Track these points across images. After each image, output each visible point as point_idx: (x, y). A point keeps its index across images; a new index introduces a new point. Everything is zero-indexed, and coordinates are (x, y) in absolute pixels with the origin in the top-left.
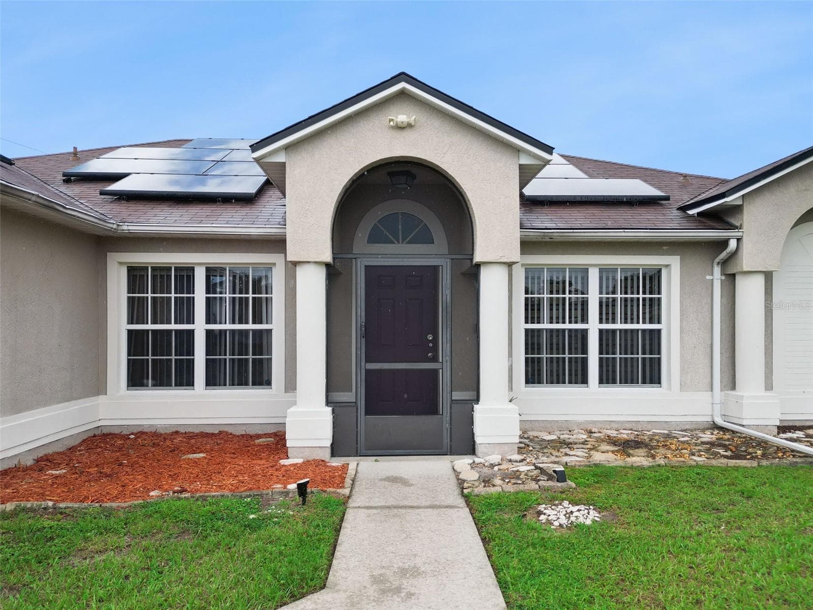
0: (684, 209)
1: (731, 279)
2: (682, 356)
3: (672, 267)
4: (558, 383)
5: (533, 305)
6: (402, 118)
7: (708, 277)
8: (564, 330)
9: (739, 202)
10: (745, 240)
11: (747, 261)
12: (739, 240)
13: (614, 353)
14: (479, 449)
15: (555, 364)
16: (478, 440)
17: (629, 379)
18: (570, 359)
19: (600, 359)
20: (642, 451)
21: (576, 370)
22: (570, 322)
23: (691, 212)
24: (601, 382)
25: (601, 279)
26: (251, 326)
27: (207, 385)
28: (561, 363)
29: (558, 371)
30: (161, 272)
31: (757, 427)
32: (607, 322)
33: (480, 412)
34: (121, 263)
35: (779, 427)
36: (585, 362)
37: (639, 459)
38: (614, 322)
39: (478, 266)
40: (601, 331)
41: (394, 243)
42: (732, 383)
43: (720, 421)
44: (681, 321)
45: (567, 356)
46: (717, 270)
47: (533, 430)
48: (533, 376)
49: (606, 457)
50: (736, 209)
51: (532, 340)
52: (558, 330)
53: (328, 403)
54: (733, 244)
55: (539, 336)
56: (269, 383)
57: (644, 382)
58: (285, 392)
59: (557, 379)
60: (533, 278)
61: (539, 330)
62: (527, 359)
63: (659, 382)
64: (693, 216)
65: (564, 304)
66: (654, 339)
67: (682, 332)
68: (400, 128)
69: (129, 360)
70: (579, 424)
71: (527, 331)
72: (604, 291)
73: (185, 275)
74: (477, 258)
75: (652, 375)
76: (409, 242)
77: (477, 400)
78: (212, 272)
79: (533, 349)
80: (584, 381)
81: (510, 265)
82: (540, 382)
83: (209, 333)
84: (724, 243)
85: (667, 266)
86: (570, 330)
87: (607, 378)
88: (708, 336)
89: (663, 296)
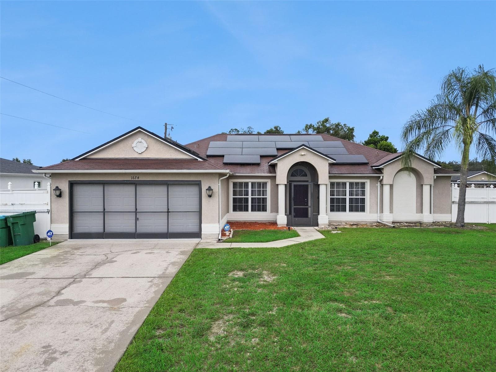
0: (372, 167)
1: (382, 185)
2: (370, 205)
3: (368, 182)
4: (339, 211)
5: (332, 191)
6: (303, 154)
7: (377, 185)
8: (340, 198)
9: (383, 167)
10: (384, 177)
11: (384, 182)
12: (383, 177)
13: (353, 204)
14: (319, 225)
15: (338, 207)
16: (319, 223)
17: (357, 210)
18: (342, 205)
19: (350, 205)
20: (356, 226)
21: (343, 208)
22: (342, 196)
23: (373, 168)
24: (350, 211)
25: (350, 185)
26: (262, 197)
27: (251, 211)
28: (339, 206)
29: (339, 208)
30: (241, 184)
31: (387, 222)
32: (351, 196)
33: (320, 217)
34: (232, 182)
35: (392, 222)
36: (345, 206)
37: (355, 227)
38: (353, 196)
39: (319, 184)
40: (350, 198)
41: (297, 176)
42: (382, 211)
43: (379, 221)
44: (370, 196)
45: (341, 204)
46: (379, 183)
47: (332, 223)
48: (332, 210)
49: (348, 226)
50: (383, 169)
51: (332, 200)
52: (339, 198)
53: (285, 215)
54: (381, 177)
55: (334, 199)
56: (266, 211)
57: (361, 211)
58: (271, 213)
59: (338, 210)
60: (332, 185)
61: (334, 198)
62: (330, 205)
63: (365, 211)
64: (373, 169)
65: (340, 191)
66: (363, 200)
67: (370, 199)
68: (302, 155)
69: (233, 205)
70: (344, 221)
71: (331, 198)
72: (351, 188)
73: (246, 184)
74: (319, 183)
75: (363, 209)
76: (301, 176)
77: (319, 215)
78: (253, 184)
79: (332, 203)
80: (345, 211)
81: (326, 185)
82: (334, 211)
83: (252, 198)
84: (380, 177)
85: (367, 182)
86: (342, 198)
87: (351, 210)
88: (376, 200)
89: (366, 189)
